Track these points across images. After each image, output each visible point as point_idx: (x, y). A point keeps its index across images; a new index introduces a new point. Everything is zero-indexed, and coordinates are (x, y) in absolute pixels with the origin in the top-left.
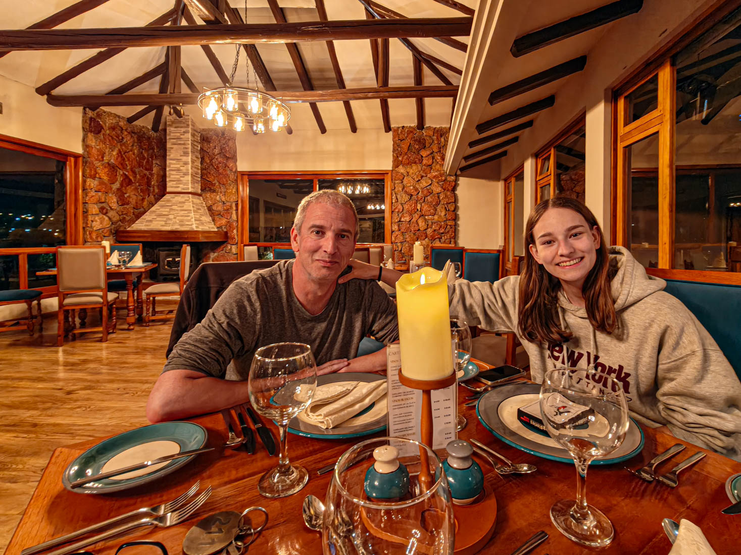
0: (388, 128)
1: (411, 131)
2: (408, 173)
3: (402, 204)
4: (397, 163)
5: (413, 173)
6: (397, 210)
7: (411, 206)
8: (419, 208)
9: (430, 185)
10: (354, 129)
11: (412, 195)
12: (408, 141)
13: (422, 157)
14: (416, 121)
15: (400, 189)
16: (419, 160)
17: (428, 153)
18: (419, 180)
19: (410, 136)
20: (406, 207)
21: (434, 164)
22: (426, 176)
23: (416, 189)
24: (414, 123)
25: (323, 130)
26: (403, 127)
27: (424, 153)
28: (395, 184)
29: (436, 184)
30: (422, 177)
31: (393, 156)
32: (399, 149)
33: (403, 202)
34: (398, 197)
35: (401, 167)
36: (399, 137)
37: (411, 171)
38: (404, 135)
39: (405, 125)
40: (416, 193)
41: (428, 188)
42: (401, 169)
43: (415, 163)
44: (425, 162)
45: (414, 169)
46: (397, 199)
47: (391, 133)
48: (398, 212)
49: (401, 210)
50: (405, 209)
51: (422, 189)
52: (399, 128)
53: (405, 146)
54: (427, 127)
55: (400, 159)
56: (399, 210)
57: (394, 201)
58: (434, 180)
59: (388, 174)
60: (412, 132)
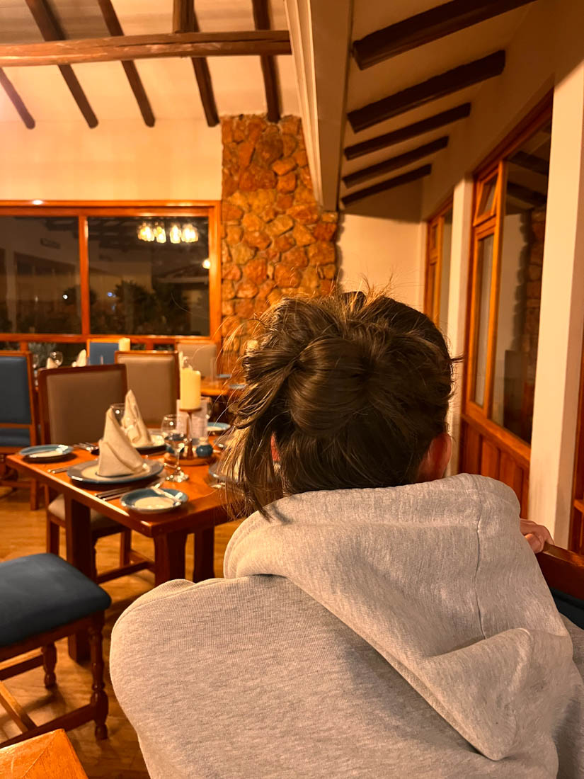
0: (213, 119)
1: (256, 122)
2: (250, 206)
3: (239, 265)
4: (230, 187)
5: (258, 207)
6: (230, 277)
7: (256, 269)
8: (270, 273)
9: (292, 229)
10: (149, 119)
11: (257, 249)
12: (249, 146)
13: (276, 174)
14: (265, 103)
15: (236, 237)
16: (271, 181)
17: (288, 167)
18: (271, 221)
19: (255, 133)
20: (247, 271)
21: (298, 190)
22: (284, 213)
23: (265, 238)
24: (261, 109)
25: (92, 121)
26: (241, 116)
27: (280, 168)
28: (226, 227)
29: (302, 228)
30: (276, 214)
31: (223, 172)
32: (234, 160)
33: (241, 262)
34: (233, 251)
35: (237, 194)
36: (233, 136)
37: (256, 203)
38: (243, 131)
39: (245, 113)
40: (265, 245)
41: (287, 235)
42: (238, 199)
43: (264, 187)
44: (281, 185)
45: (261, 200)
46: (230, 255)
47: (218, 128)
48: (233, 280)
49: (238, 276)
50: (244, 274)
51: (276, 236)
52: (233, 118)
53: (244, 154)
54: (286, 117)
55: (236, 178)
56: (235, 275)
57: (224, 260)
58: (298, 220)
59: (213, 207)
60: (257, 126)
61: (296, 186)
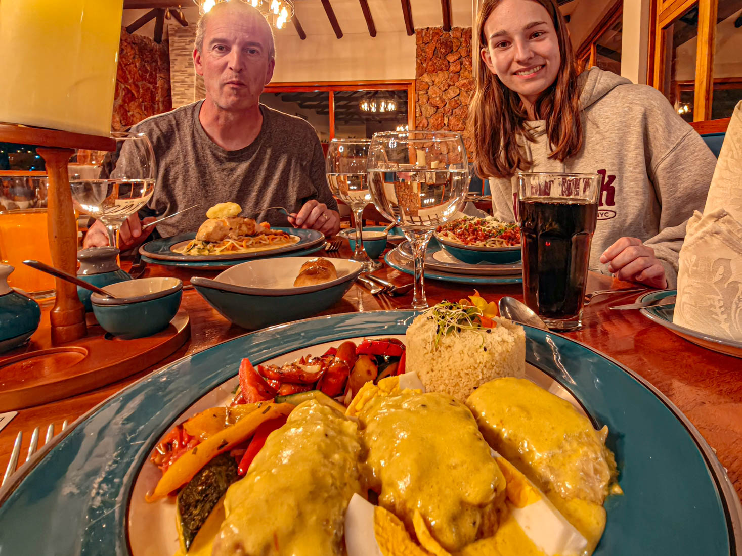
0: (411, 30)
1: (437, 32)
2: (433, 82)
3: (426, 118)
4: (421, 71)
5: (438, 82)
6: (421, 125)
7: (437, 120)
8: (446, 122)
9: (459, 95)
10: (373, 32)
11: (438, 108)
12: (432, 45)
13: (449, 62)
14: (442, 21)
15: (425, 101)
16: (446, 66)
17: (456, 57)
18: (446, 90)
19: (436, 38)
20: (432, 121)
21: (462, 71)
22: (454, 85)
23: (443, 101)
24: (440, 24)
25: (339, 34)
26: (428, 29)
27: (451, 58)
28: (419, 95)
29: (465, 94)
30: (449, 86)
31: (417, 62)
32: (423, 54)
33: (428, 116)
34: (423, 109)
35: (425, 75)
36: (423, 40)
37: (437, 80)
38: (429, 37)
39: (430, 27)
40: (442, 105)
41: (456, 98)
42: (426, 78)
43: (441, 70)
44: (451, 68)
45: (440, 78)
46: (421, 112)
47: (414, 36)
48: (423, 127)
49: (426, 125)
50: (430, 124)
51: (450, 100)
52: (422, 30)
53: (429, 51)
54: (454, 28)
55: (425, 65)
56: (424, 125)
57: (418, 115)
58: (463, 89)
59: (411, 84)
60: (437, 34)
61: (461, 69)
